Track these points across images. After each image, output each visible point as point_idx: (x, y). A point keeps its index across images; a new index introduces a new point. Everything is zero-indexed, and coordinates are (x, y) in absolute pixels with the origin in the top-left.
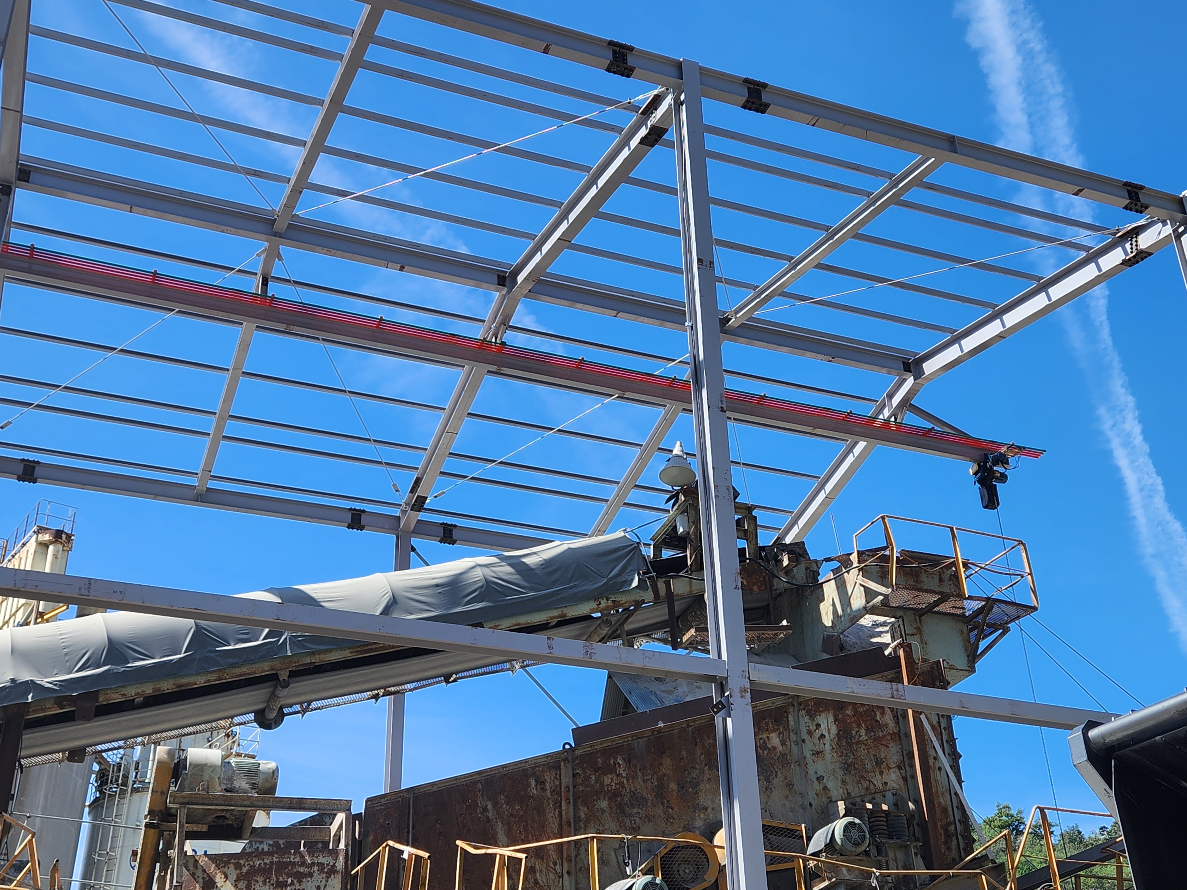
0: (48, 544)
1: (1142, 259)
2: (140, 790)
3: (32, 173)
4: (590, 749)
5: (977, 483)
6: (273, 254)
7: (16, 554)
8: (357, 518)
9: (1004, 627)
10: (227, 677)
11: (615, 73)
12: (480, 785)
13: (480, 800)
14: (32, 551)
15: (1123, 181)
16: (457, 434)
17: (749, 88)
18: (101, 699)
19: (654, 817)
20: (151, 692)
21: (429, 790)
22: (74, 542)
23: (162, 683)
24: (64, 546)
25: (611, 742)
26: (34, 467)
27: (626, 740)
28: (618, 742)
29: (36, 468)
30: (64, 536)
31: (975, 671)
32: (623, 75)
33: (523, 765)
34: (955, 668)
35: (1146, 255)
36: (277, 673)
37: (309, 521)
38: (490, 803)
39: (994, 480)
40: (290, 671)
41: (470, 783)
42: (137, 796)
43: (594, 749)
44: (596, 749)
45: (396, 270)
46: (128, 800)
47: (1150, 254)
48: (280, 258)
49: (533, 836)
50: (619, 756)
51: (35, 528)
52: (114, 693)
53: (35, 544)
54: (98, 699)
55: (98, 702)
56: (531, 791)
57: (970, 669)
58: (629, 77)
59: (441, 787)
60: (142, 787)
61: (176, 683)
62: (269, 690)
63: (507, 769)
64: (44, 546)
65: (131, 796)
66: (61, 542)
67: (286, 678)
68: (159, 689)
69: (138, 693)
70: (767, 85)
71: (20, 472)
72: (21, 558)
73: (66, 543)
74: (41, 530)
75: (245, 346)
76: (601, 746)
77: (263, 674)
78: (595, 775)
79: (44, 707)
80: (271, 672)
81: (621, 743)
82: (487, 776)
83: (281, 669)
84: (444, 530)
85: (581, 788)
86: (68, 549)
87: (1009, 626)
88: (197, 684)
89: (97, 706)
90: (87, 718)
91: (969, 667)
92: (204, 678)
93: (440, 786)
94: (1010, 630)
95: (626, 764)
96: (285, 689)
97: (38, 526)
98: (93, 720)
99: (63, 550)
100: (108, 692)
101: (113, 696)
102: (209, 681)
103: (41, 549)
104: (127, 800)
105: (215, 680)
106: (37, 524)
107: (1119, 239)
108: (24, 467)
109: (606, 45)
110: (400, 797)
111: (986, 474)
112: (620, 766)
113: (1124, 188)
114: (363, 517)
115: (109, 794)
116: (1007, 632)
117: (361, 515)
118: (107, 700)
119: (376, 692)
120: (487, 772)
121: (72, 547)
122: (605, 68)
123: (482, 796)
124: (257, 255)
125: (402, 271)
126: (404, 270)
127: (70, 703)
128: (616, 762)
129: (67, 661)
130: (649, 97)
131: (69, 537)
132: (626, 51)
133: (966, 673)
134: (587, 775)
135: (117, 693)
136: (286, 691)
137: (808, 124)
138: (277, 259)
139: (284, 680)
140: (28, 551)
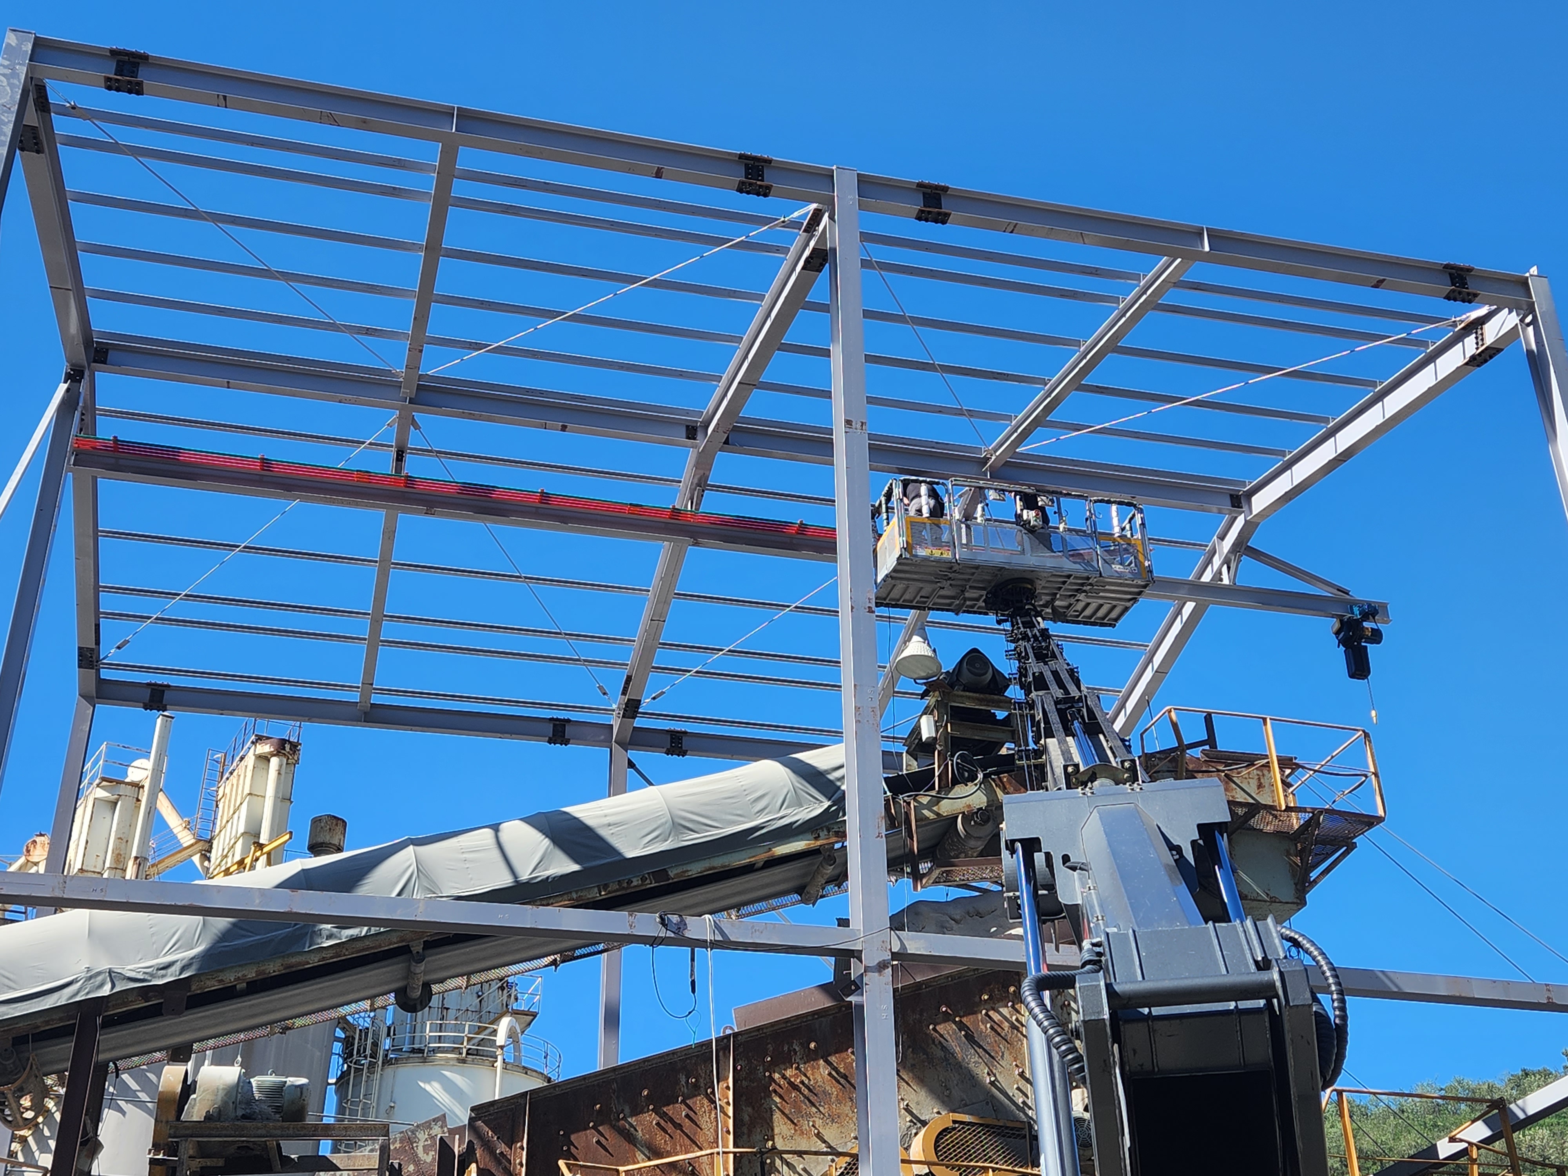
0: (269, 756)
1: (1491, 357)
2: (393, 1062)
3: (110, 352)
4: (758, 1033)
5: (1341, 646)
6: (407, 423)
7: (234, 770)
8: (561, 729)
9: (1347, 843)
10: (347, 953)
11: (748, 193)
12: (615, 1085)
13: (615, 1104)
14: (250, 767)
15: (1442, 264)
16: (664, 621)
17: (924, 194)
18: (194, 988)
19: (839, 1117)
20: (254, 975)
21: (550, 1094)
22: (301, 752)
23: (267, 964)
24: (288, 758)
25: (784, 1023)
26: (164, 691)
27: (805, 1020)
28: (795, 1023)
29: (166, 692)
30: (287, 747)
31: (1305, 904)
32: (758, 194)
33: (671, 1057)
34: (1277, 900)
35: (1494, 352)
36: (408, 945)
37: (500, 738)
38: (628, 1107)
39: (1363, 640)
40: (424, 942)
41: (603, 1082)
42: (389, 1070)
43: (763, 1033)
44: (765, 1033)
45: (557, 430)
46: (379, 1074)
47: (1499, 350)
48: (417, 427)
49: (681, 1147)
50: (795, 1041)
51: (253, 738)
52: (209, 979)
53: (254, 757)
54: (190, 988)
55: (190, 991)
56: (680, 1089)
57: (1299, 901)
58: (768, 196)
59: (566, 1089)
60: (396, 1058)
61: (284, 963)
62: (403, 965)
63: (650, 1063)
64: (264, 759)
65: (382, 1070)
66: (284, 754)
67: (421, 951)
68: (263, 972)
69: (239, 977)
70: (948, 188)
71: (147, 700)
72: (239, 776)
73: (291, 755)
74: (260, 739)
75: (389, 534)
76: (772, 1029)
77: (392, 947)
78: (763, 1066)
79: (126, 1000)
80: (400, 945)
81: (798, 1024)
82: (624, 1073)
83: (412, 940)
84: (672, 738)
85: (745, 1083)
86: (294, 762)
87: (1354, 841)
88: (310, 964)
89: (188, 997)
90: (177, 1012)
91: (1297, 898)
92: (318, 956)
93: (564, 1088)
94: (1356, 847)
95: (804, 1050)
96: (419, 965)
97: (256, 735)
98: (184, 1014)
99: (287, 764)
100: (202, 978)
101: (208, 983)
102: (324, 959)
103: (261, 764)
104: (377, 1076)
105: (332, 958)
106: (256, 733)
107: (1463, 331)
108: (151, 692)
109: (737, 159)
110: (514, 1103)
111: (1351, 633)
112: (796, 1053)
113: (1446, 272)
114: (568, 728)
115: (355, 1068)
116: (1352, 850)
117: (565, 725)
118: (200, 989)
119: (553, 957)
120: (624, 1068)
121: (298, 759)
122: (736, 188)
123: (618, 1098)
124: (388, 425)
125: (564, 431)
126: (567, 430)
127: (157, 994)
128: (791, 1049)
129: (153, 944)
130: (809, 212)
131: (294, 746)
132: (762, 164)
133: (1294, 907)
134: (753, 1066)
135: (212, 978)
136: (422, 967)
137: (1004, 231)
138: (412, 427)
139: (418, 952)
140: (246, 766)
